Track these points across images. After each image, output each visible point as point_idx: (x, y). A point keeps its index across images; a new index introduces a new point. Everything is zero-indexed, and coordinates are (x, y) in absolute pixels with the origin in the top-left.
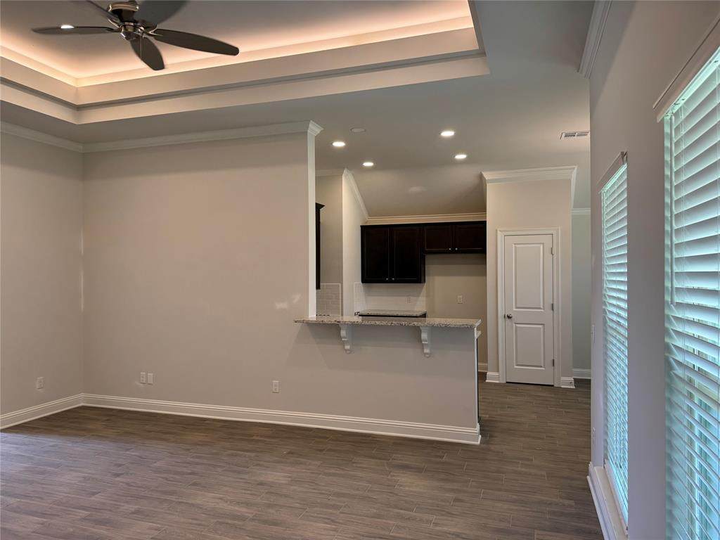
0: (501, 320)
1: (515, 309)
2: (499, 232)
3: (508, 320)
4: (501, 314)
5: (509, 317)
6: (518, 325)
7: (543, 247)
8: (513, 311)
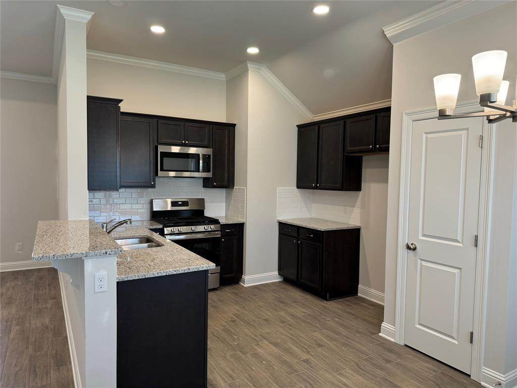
1: (421, 238)
3: (410, 252)
6: (423, 264)
7: (468, 135)
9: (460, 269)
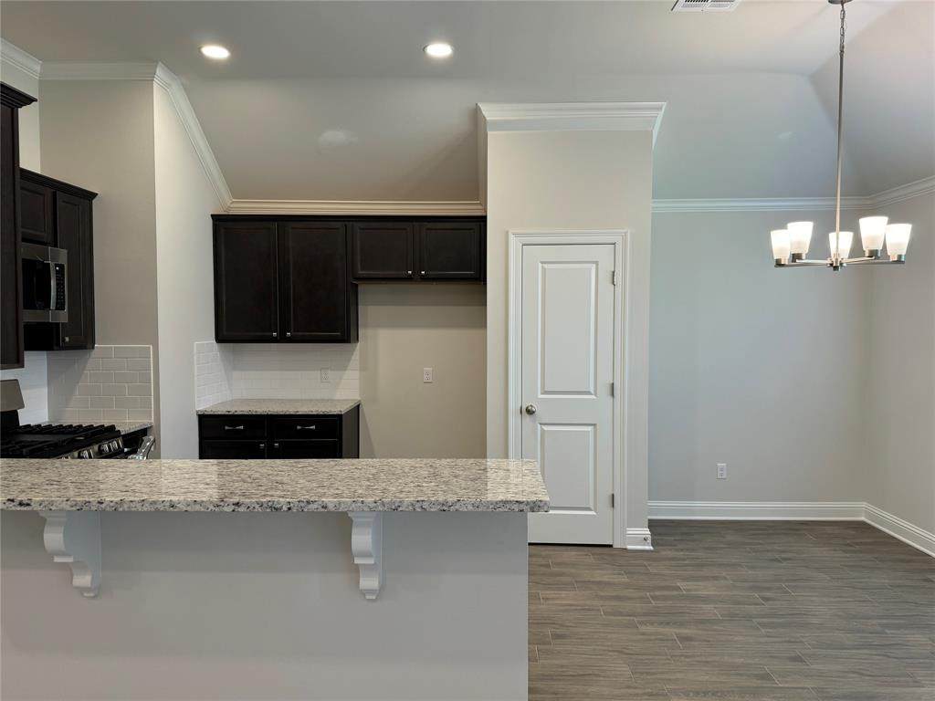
0: (514, 420)
1: (541, 396)
2: (511, 237)
3: (527, 418)
4: (514, 405)
5: (530, 412)
6: (545, 428)
7: (597, 269)
8: (537, 399)
9: (595, 425)
